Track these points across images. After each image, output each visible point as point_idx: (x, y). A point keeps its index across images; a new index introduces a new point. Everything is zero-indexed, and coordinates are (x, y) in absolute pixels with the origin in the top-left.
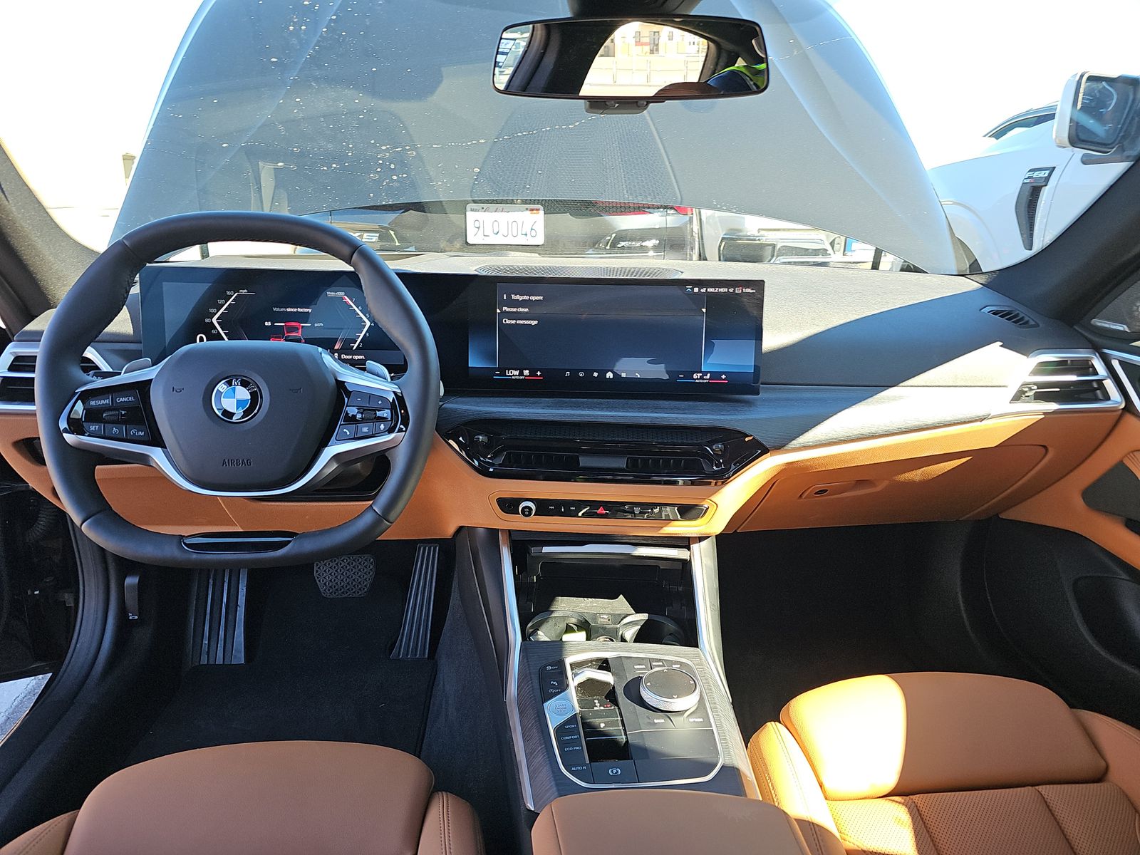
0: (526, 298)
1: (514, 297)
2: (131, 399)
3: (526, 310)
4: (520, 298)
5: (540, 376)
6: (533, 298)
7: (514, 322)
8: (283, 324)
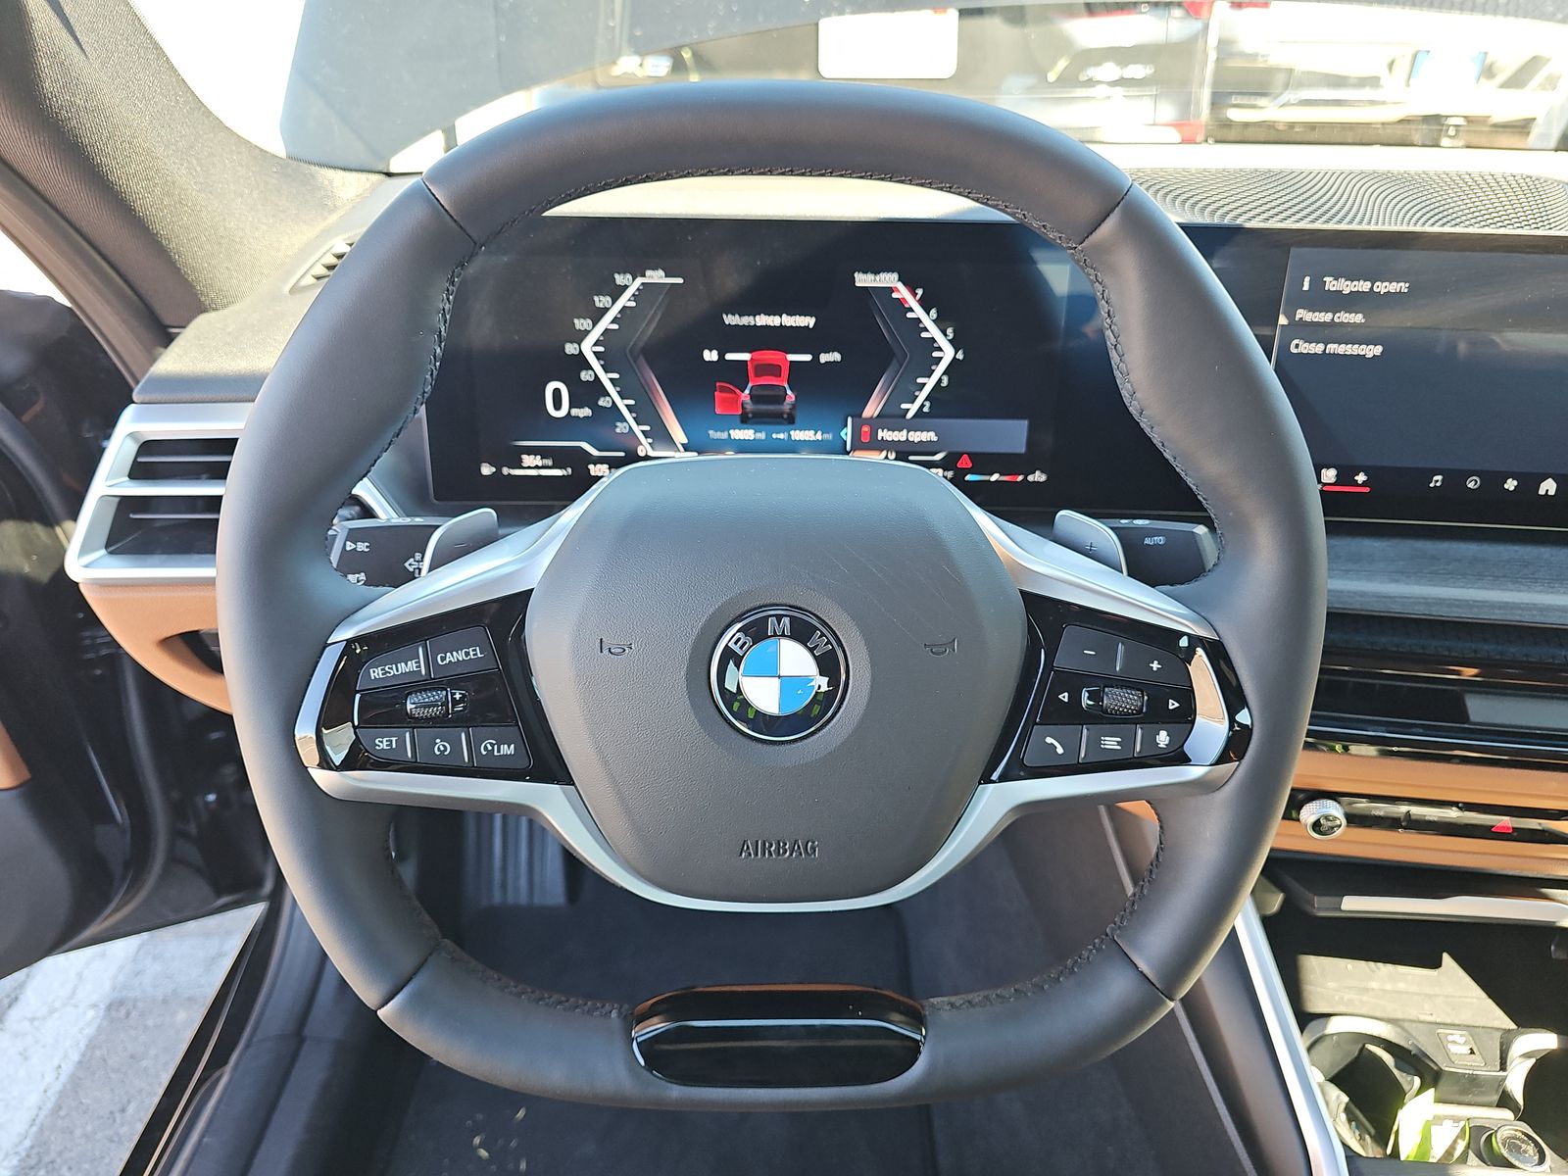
0: (1364, 286)
1: (1331, 284)
2: (475, 653)
3: (1358, 318)
4: (1346, 286)
5: (1364, 484)
6: (1382, 287)
7: (1318, 348)
8: (746, 356)
